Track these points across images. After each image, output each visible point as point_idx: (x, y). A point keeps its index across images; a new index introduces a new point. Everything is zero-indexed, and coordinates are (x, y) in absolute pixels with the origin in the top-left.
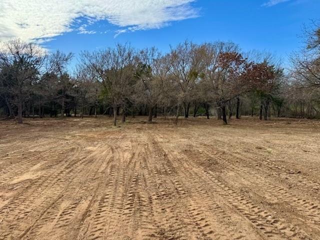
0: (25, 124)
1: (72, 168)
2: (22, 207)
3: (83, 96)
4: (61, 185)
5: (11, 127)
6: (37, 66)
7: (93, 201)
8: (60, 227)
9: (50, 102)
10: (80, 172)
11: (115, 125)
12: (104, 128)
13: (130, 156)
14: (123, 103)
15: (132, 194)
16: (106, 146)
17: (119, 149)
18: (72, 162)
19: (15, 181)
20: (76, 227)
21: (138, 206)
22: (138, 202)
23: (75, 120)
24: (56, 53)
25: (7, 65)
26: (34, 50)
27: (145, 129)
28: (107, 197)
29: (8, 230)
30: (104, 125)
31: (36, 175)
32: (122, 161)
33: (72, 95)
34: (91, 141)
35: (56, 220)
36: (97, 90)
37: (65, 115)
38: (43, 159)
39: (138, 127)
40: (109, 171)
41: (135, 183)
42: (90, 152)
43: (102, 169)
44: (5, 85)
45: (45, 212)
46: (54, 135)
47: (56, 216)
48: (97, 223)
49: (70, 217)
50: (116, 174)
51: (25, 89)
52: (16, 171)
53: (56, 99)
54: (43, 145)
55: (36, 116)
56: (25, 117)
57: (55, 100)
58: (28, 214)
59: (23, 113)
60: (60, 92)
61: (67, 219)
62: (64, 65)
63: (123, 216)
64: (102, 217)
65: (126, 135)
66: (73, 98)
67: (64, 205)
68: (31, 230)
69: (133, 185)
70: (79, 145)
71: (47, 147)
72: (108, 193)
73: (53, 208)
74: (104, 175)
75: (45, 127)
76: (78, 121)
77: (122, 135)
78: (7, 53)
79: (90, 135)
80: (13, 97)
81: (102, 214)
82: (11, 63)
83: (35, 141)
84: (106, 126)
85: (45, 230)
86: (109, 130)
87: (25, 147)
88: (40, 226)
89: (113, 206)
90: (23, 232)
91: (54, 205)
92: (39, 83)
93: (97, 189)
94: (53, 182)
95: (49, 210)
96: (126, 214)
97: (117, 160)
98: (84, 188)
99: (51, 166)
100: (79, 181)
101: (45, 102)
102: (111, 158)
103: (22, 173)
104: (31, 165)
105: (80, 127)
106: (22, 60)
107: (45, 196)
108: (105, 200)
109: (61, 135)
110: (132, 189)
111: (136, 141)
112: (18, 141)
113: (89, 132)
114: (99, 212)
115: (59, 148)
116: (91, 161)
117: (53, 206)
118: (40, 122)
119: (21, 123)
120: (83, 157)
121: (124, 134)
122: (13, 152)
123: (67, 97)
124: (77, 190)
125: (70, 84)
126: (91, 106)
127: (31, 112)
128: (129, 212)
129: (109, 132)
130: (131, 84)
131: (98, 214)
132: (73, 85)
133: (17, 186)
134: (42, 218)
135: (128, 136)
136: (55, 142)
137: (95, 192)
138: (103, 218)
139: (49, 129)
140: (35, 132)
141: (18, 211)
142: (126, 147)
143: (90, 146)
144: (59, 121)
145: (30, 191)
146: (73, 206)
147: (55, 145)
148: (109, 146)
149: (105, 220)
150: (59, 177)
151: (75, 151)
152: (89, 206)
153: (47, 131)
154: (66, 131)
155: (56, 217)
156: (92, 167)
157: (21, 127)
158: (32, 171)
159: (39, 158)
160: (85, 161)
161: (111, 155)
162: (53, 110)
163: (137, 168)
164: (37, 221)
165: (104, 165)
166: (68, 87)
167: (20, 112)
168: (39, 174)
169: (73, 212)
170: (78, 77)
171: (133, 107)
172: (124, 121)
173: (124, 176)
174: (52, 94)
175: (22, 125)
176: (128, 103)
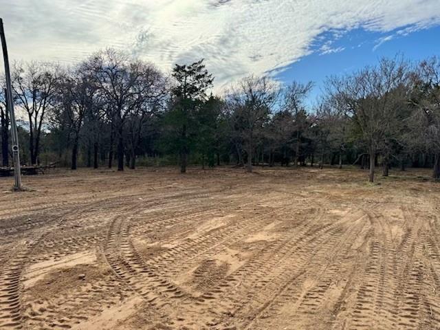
0: (255, 173)
1: (314, 236)
2: (259, 274)
3: (323, 139)
4: (302, 257)
5: (240, 176)
6: (269, 105)
7: (347, 290)
8: (305, 313)
9: (281, 147)
10: (326, 243)
11: (372, 181)
12: (354, 185)
13: (402, 233)
14: (387, 147)
15: (411, 296)
16: (360, 211)
17: (381, 219)
18: (312, 227)
19: (249, 240)
20: (326, 319)
21: (427, 318)
22: (425, 310)
23: (313, 171)
24: (292, 85)
25: (239, 106)
26: (268, 86)
27: (427, 191)
28: (369, 288)
29: (246, 298)
30: (353, 180)
31: (271, 237)
32: (388, 237)
33: (310, 138)
34: (337, 201)
35: (299, 302)
36: (344, 130)
37: (299, 163)
38: (278, 218)
39: (413, 186)
40: (368, 249)
41: (416, 277)
42: (337, 217)
43: (357, 245)
44: (237, 129)
45: (284, 287)
46: (287, 189)
47: (299, 296)
48: (356, 323)
49: (317, 303)
50: (381, 257)
51: (256, 132)
52: (250, 228)
53: (289, 143)
54: (276, 200)
55: (265, 164)
56: (254, 165)
57: (288, 145)
58: (267, 284)
59: (253, 160)
60: (295, 134)
61: (313, 305)
62: (301, 100)
63: (399, 326)
64: (364, 317)
65: (392, 198)
66: (310, 141)
67: (309, 284)
68: (270, 305)
69: (412, 281)
70: (320, 205)
71: (280, 203)
72: (369, 284)
73: (294, 284)
74: (360, 254)
75: (277, 179)
76: (316, 173)
77: (385, 197)
78: (240, 92)
79: (334, 193)
80: (243, 143)
81: (363, 313)
82: (243, 103)
83: (266, 195)
84: (356, 182)
85: (287, 310)
86: (362, 188)
87: (257, 200)
88: (280, 304)
89: (380, 306)
90: (262, 306)
91: (295, 280)
92: (271, 125)
93: (352, 273)
94: (292, 250)
95: (289, 286)
96: (405, 325)
97: (380, 235)
98: (333, 267)
99: (287, 228)
100: (326, 256)
101: (275, 148)
102: (370, 231)
103: (256, 232)
104: (264, 224)
105: (319, 181)
106: (254, 98)
107: (283, 267)
108: (367, 293)
109: (295, 190)
110: (411, 286)
111: (411, 209)
112: (248, 193)
113: (332, 188)
114: (357, 308)
115: (294, 206)
116: (340, 230)
117: (294, 282)
118: (270, 171)
119: (251, 172)
120: (327, 223)
121: (388, 196)
122: (244, 205)
123: (303, 140)
124: (323, 268)
125: (306, 123)
126: (334, 153)
127: (260, 159)
128: (410, 323)
129: (362, 191)
130: (401, 117)
131: (358, 310)
132: (311, 124)
133: (252, 246)
134: (282, 293)
135: (396, 199)
136: (289, 199)
137: (349, 276)
138: (366, 319)
139: (281, 180)
140: (265, 183)
141: (255, 277)
142: (394, 217)
143: (336, 209)
144: (292, 171)
145: (266, 255)
146: (321, 289)
147: (289, 202)
148: (365, 212)
149: (369, 324)
150: (298, 245)
151: (316, 213)
152: (343, 296)
153: (278, 183)
154: (302, 185)
155: (299, 298)
156: (342, 239)
157: (251, 176)
158: (266, 231)
159: (272, 216)
160: (330, 229)
161: (369, 226)
162: (284, 157)
163: (418, 253)
164: (276, 295)
165: (360, 239)
166: (305, 128)
167: (250, 159)
168: (275, 236)
169: (320, 297)
170: (318, 113)
171: (403, 153)
172: (387, 175)
173: (395, 262)
174: (285, 138)
175: (251, 174)
176: (394, 147)
